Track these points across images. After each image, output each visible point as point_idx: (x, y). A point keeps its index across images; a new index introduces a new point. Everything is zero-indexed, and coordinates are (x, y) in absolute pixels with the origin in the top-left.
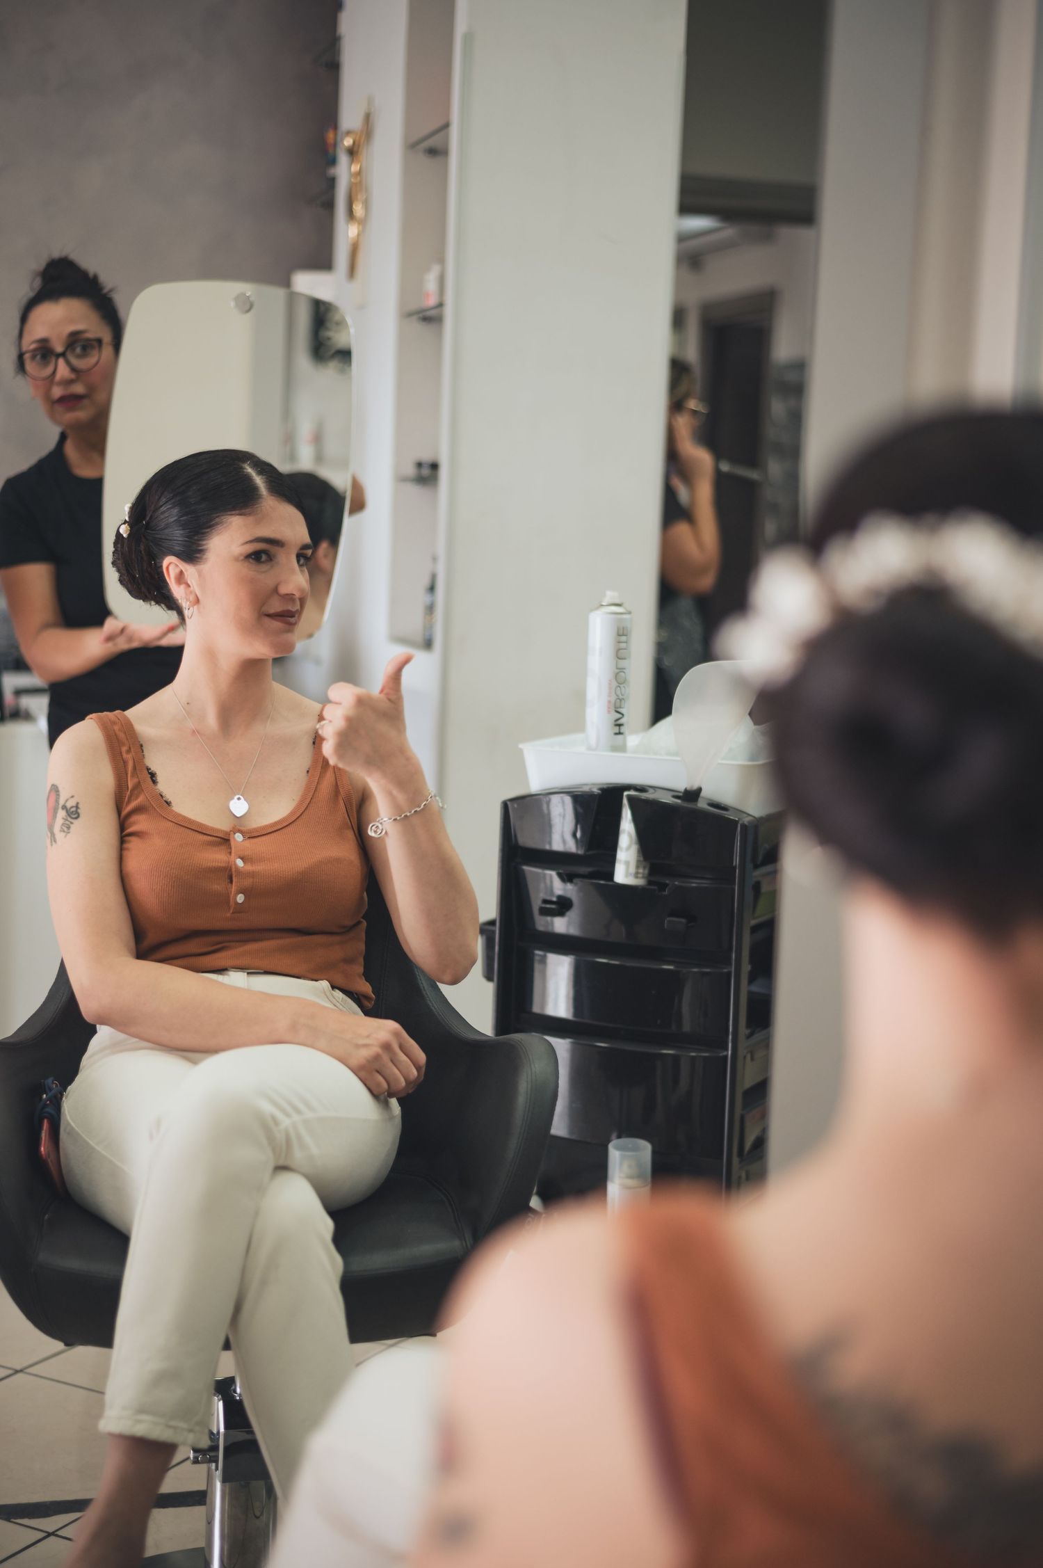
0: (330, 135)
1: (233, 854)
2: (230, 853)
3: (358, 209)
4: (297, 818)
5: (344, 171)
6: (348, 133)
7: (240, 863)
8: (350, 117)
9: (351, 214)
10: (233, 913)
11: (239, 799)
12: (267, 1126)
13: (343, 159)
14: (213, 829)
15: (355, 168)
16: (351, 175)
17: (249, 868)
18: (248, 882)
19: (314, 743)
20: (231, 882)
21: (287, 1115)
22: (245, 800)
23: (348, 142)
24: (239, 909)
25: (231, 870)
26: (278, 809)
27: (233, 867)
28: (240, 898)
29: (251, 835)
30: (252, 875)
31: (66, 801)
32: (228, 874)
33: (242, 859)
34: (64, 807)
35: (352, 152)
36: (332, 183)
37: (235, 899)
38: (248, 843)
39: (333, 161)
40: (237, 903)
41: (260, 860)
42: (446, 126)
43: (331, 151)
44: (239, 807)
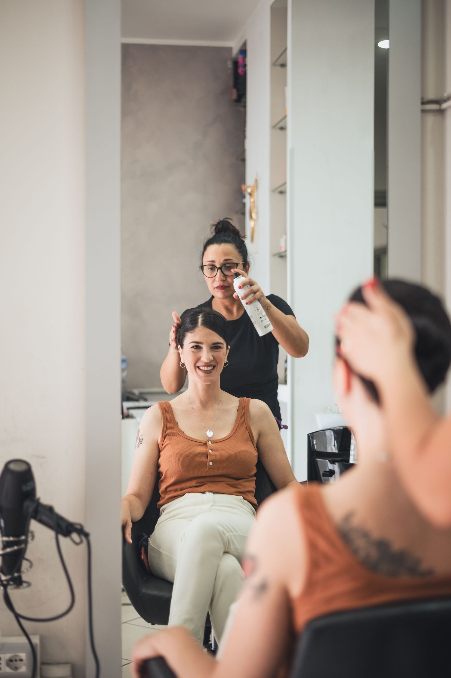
0: (243, 187)
1: (208, 448)
2: (207, 448)
3: (254, 215)
4: (231, 436)
5: (248, 201)
6: (249, 187)
7: (210, 451)
8: (250, 180)
9: (251, 217)
10: (208, 469)
11: (210, 431)
12: (221, 535)
13: (248, 196)
14: (200, 440)
15: (252, 200)
16: (251, 202)
17: (214, 453)
18: (213, 458)
19: (238, 410)
20: (208, 458)
21: (228, 532)
22: (212, 431)
23: (249, 190)
24: (211, 468)
25: (207, 454)
26: (225, 434)
27: (208, 452)
28: (211, 464)
29: (214, 442)
30: (215, 455)
31: (140, 436)
32: (207, 455)
33: (211, 450)
34: (139, 439)
35: (250, 194)
36: (244, 205)
37: (209, 463)
38: (213, 445)
39: (244, 197)
40: (209, 465)
41: (218, 450)
42: (285, 183)
43: (244, 192)
44: (210, 434)
